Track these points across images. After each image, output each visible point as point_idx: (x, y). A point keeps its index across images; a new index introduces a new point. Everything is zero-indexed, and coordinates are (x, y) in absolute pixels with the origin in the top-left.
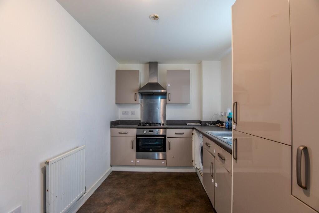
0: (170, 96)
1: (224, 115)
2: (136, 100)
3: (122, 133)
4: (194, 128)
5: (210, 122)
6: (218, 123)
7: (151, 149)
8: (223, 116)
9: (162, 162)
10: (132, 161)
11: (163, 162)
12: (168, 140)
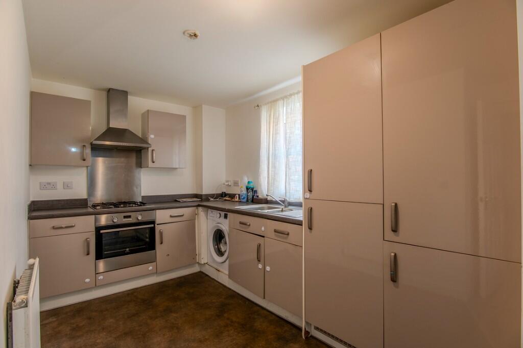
0: (154, 155)
1: (232, 185)
2: (84, 160)
3: (61, 228)
4: (199, 206)
5: (214, 194)
6: (224, 195)
7: (128, 249)
8: (230, 186)
9: (149, 267)
10: (87, 280)
11: (151, 268)
12: (158, 228)
